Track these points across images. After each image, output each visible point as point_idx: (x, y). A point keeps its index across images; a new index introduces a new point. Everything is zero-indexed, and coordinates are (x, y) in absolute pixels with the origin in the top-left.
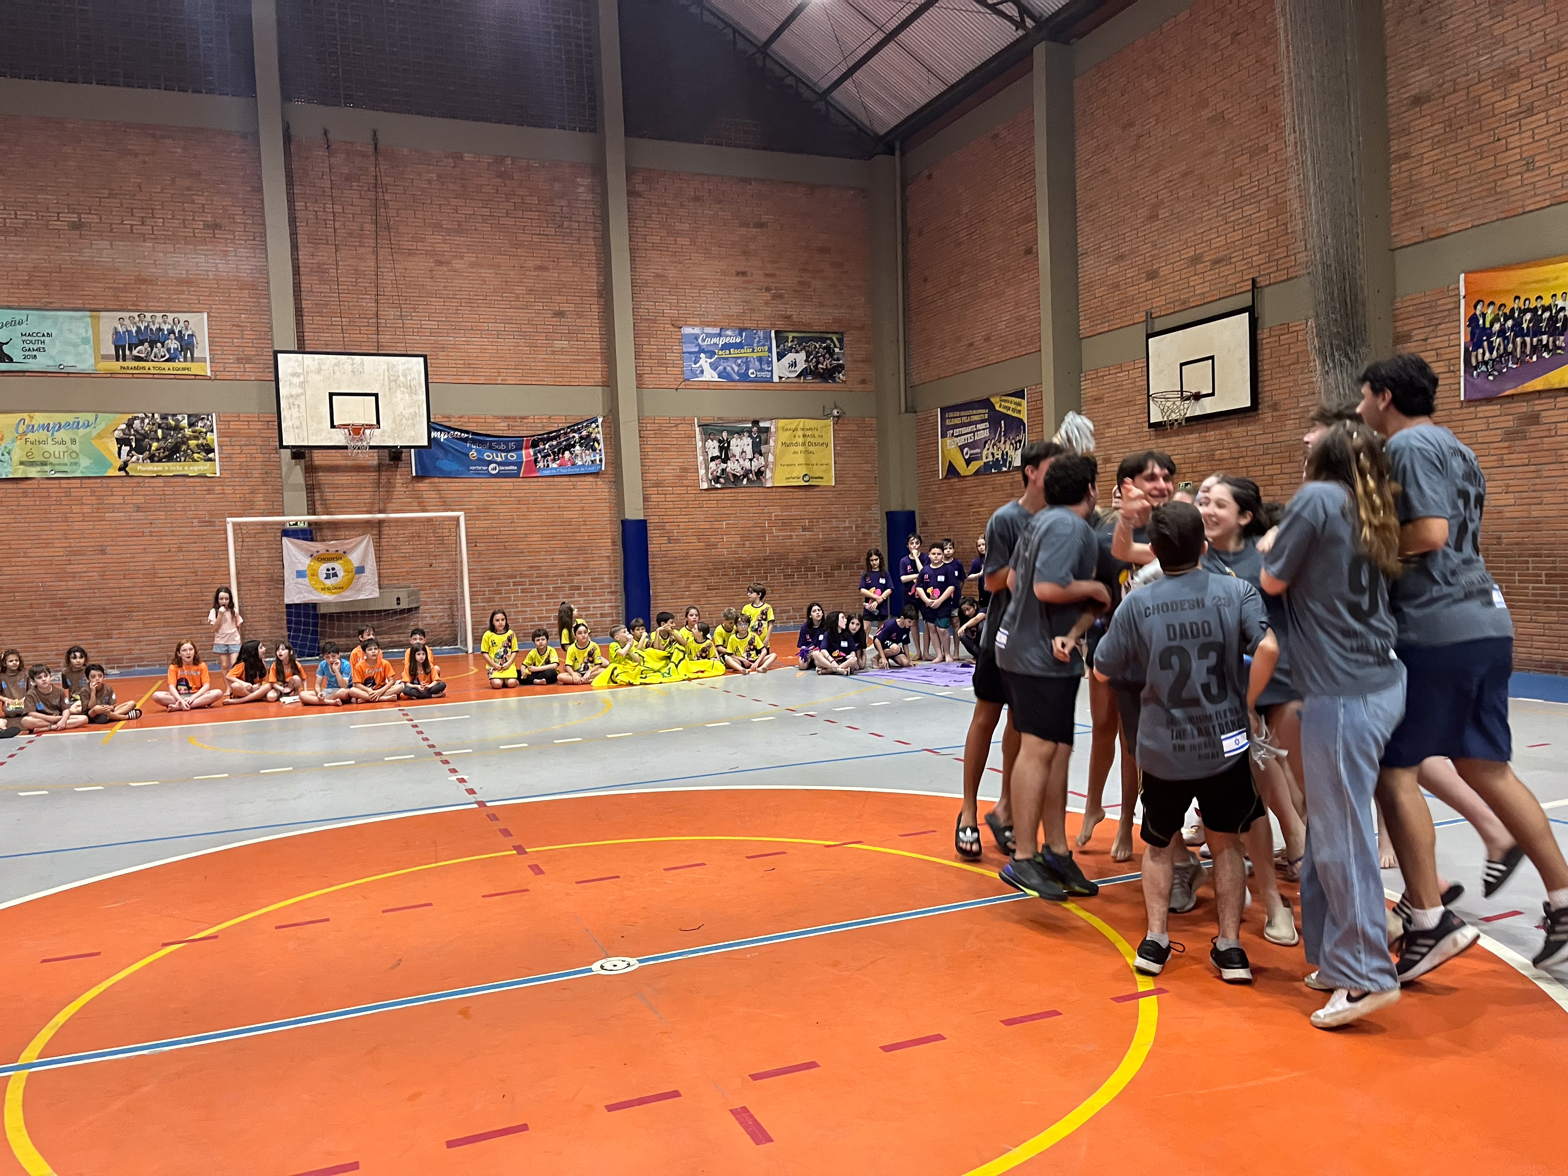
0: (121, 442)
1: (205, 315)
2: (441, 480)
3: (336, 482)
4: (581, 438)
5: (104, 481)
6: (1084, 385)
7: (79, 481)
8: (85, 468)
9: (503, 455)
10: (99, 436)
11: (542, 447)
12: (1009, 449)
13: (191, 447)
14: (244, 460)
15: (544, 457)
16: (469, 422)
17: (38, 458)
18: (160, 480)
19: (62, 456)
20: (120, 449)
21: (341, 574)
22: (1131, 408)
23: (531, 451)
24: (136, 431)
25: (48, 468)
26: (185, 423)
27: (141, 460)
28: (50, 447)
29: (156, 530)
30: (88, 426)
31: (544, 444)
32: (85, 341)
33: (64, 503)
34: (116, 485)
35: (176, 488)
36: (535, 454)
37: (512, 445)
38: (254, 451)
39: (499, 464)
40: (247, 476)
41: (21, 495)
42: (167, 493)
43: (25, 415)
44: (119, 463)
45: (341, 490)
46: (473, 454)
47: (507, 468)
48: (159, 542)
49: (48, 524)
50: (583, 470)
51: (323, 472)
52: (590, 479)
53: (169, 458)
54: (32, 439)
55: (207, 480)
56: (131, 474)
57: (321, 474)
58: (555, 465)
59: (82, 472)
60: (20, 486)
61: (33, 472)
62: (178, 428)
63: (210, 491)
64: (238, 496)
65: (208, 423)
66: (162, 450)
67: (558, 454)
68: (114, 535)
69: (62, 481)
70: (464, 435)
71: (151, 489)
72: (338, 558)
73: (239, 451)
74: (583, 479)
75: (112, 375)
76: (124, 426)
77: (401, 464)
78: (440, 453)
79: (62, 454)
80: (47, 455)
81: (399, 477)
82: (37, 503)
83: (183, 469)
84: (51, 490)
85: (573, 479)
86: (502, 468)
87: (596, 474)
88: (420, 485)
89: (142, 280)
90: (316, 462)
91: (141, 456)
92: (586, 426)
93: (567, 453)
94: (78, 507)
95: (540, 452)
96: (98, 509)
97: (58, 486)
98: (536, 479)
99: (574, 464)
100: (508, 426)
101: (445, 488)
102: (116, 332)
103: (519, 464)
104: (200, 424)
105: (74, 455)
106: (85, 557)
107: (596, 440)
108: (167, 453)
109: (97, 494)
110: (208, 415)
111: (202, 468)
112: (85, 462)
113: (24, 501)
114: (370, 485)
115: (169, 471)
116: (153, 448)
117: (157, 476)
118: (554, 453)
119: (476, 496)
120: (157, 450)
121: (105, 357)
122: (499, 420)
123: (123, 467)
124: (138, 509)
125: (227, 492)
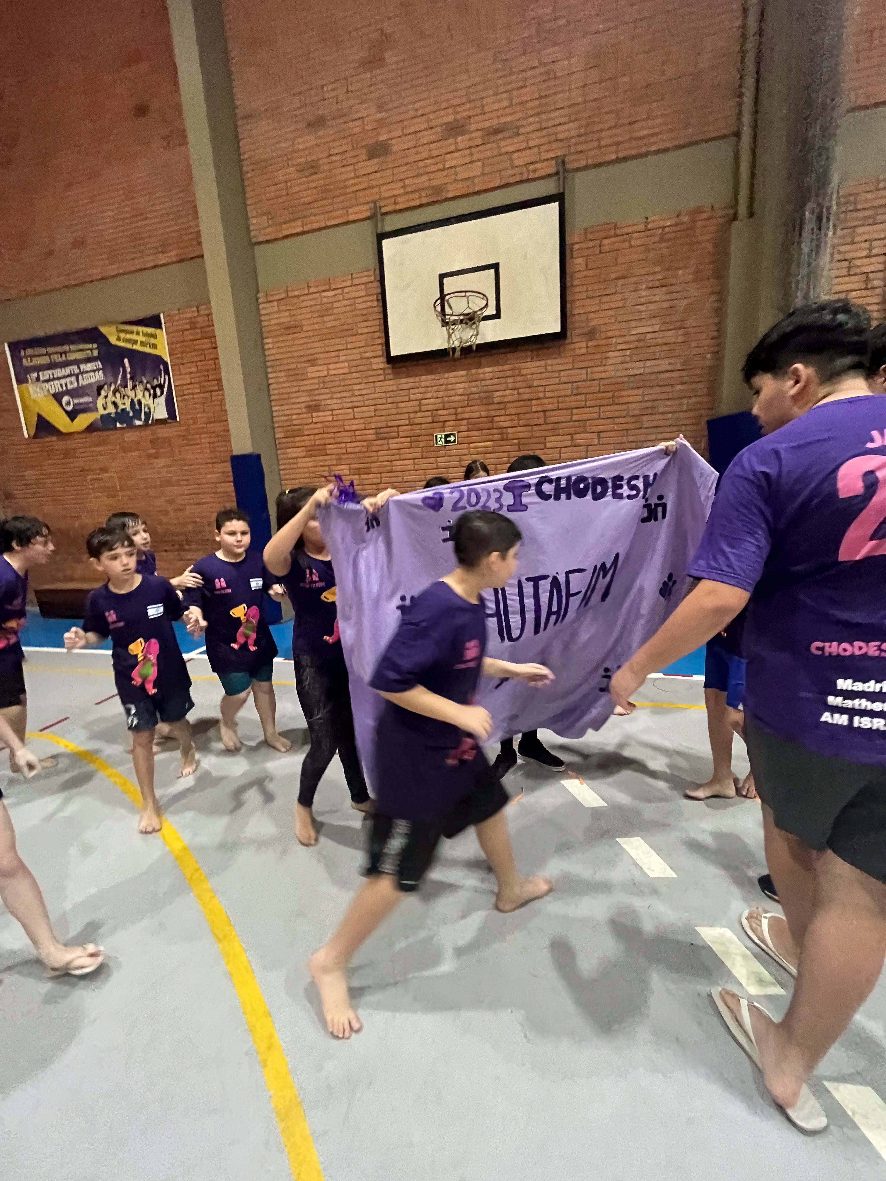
6: (265, 308)
12: (141, 395)
22: (349, 339)
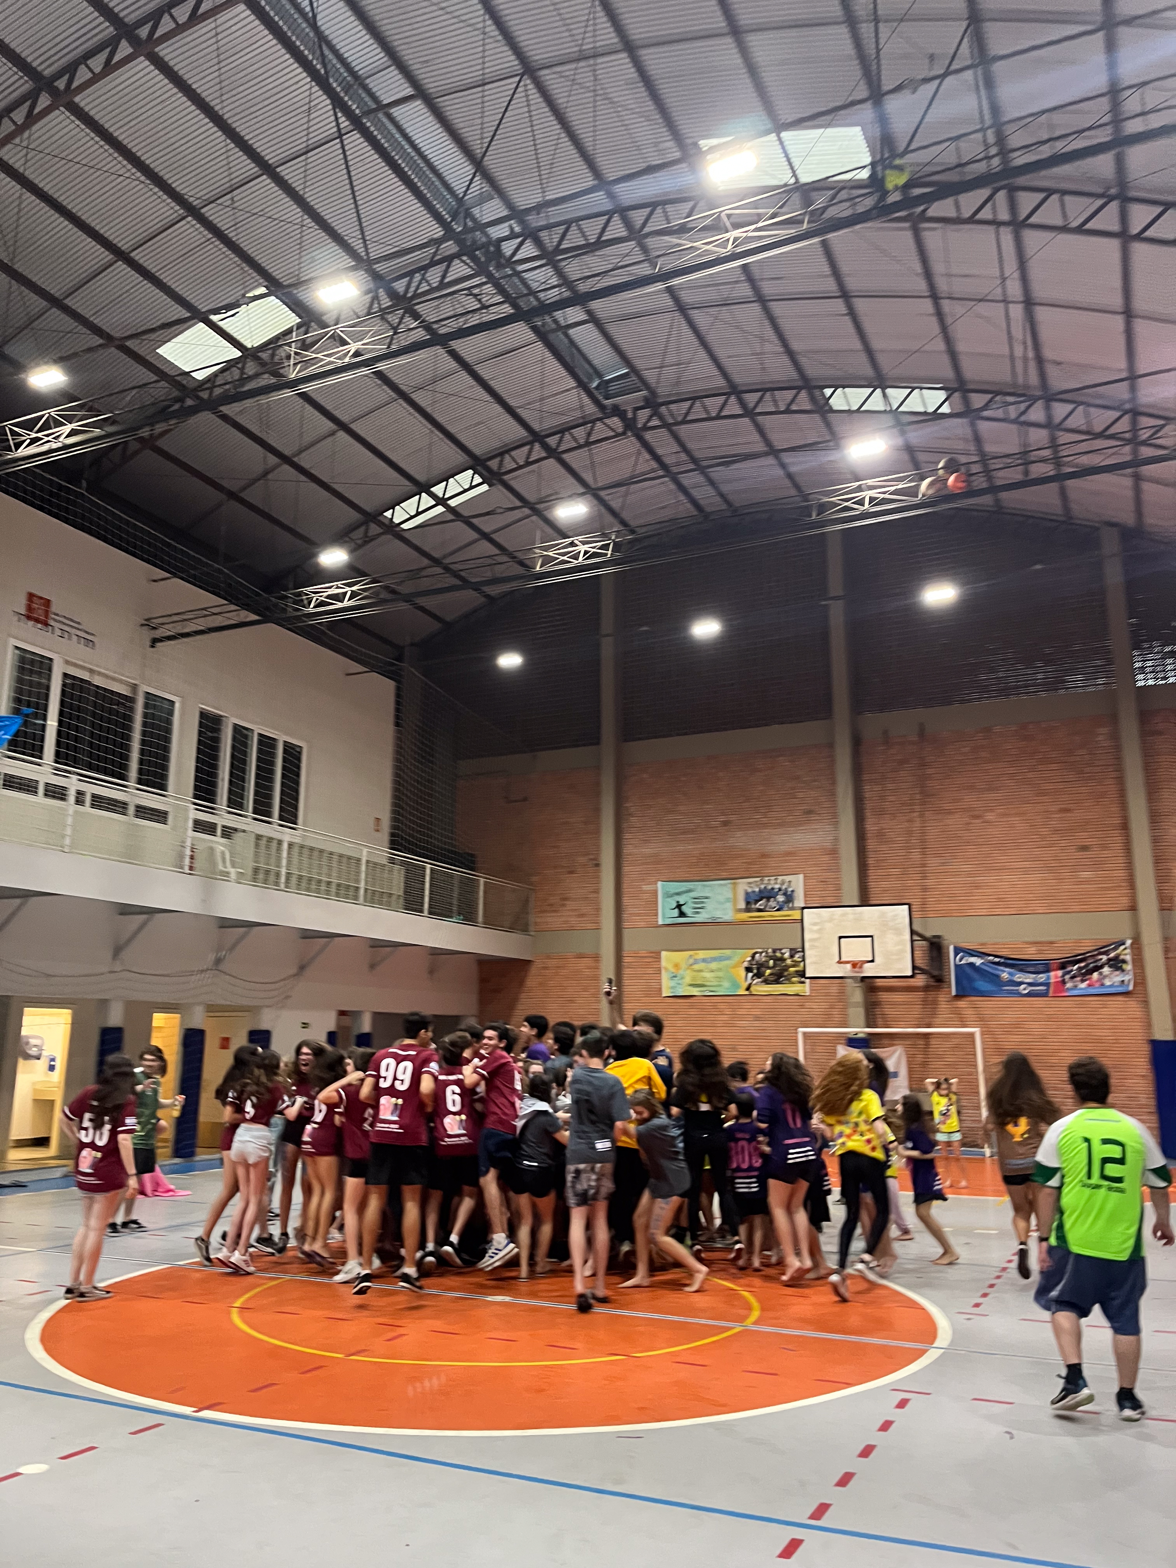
0: (748, 970)
1: (801, 876)
2: (978, 998)
3: (892, 1000)
4: (1109, 960)
5: (737, 998)
7: (721, 998)
8: (726, 989)
9: (1032, 977)
10: (735, 966)
11: (1069, 968)
13: (791, 973)
15: (1073, 978)
16: (1002, 948)
17: (699, 982)
18: (770, 997)
20: (747, 975)
23: (1060, 973)
24: (757, 962)
25: (704, 989)
26: (787, 955)
27: (759, 983)
28: (707, 974)
30: (729, 959)
31: (1073, 966)
32: (728, 900)
33: (713, 1013)
35: (781, 1004)
37: (1040, 967)
39: (1030, 984)
40: (827, 994)
42: (775, 1007)
43: (693, 953)
44: (746, 985)
45: (896, 1006)
46: (1005, 976)
47: (1037, 988)
50: (1113, 990)
51: (882, 994)
52: (1120, 998)
53: (777, 982)
54: (696, 969)
55: (800, 997)
56: (753, 993)
58: (1083, 985)
59: (724, 992)
60: (689, 1001)
61: (695, 991)
62: (783, 960)
63: (802, 1006)
64: (821, 1010)
66: (772, 976)
67: (1086, 975)
69: (713, 998)
70: (997, 960)
71: (764, 1004)
74: (1112, 999)
75: (743, 923)
76: (749, 959)
77: (943, 986)
78: (974, 975)
79: (713, 979)
80: (704, 980)
81: (941, 995)
83: (785, 990)
84: (706, 1004)
85: (1101, 999)
86: (1032, 988)
87: (1126, 994)
88: (960, 1003)
89: (764, 856)
91: (759, 980)
92: (1114, 948)
93: (1095, 974)
95: (1068, 973)
96: (732, 1018)
97: (710, 1001)
98: (1065, 999)
99: (1102, 984)
100: (1036, 952)
101: (982, 1006)
102: (747, 894)
103: (1047, 984)
104: (797, 956)
105: (720, 979)
107: (1124, 961)
108: (775, 977)
109: (732, 1007)
111: (797, 988)
113: (691, 1012)
114: (920, 1004)
115: (776, 991)
116: (767, 974)
117: (769, 995)
118: (1082, 974)
119: (1009, 1013)
120: (769, 975)
121: (740, 910)
122: (1029, 947)
123: (748, 989)
124: (757, 1018)
125: (813, 1007)
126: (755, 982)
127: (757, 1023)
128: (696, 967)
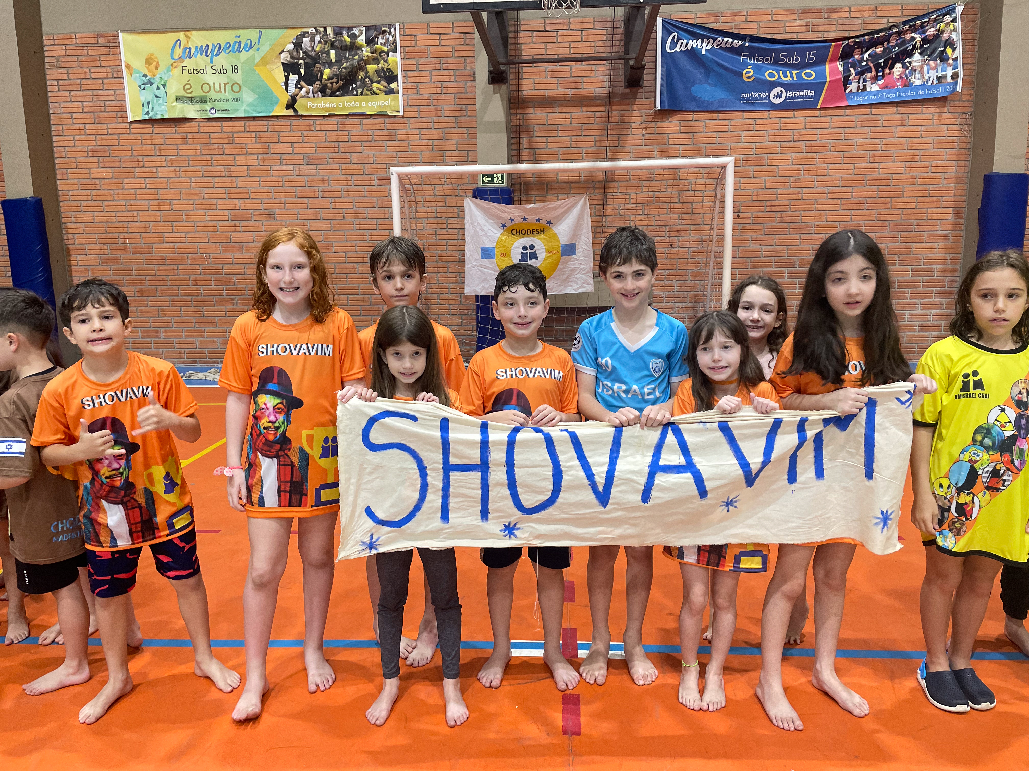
0: (289, 68)
2: (697, 116)
3: (550, 122)
4: (925, 40)
5: (271, 123)
7: (242, 123)
8: (250, 105)
9: (794, 72)
10: (264, 62)
11: (857, 57)
13: (370, 74)
14: (434, 91)
15: (860, 74)
16: (747, 21)
17: (197, 93)
18: (333, 121)
19: (223, 90)
20: (287, 78)
21: (542, 254)
23: (840, 66)
24: (305, 53)
25: (208, 106)
27: (311, 94)
28: (210, 78)
29: (330, 189)
30: (251, 47)
31: (862, 53)
33: (227, 152)
34: (283, 128)
35: (353, 133)
36: (846, 70)
37: (811, 55)
38: (447, 78)
39: (788, 87)
40: (437, 114)
41: (180, 141)
42: (341, 139)
43: (181, 35)
44: (285, 98)
45: (555, 133)
46: (749, 73)
47: (798, 94)
48: (332, 206)
49: (210, 179)
50: (921, 94)
51: (534, 107)
52: (931, 109)
54: (189, 68)
55: (388, 120)
56: (300, 113)
57: (530, 110)
58: (875, 88)
59: (245, 111)
60: (180, 129)
61: (191, 111)
63: (391, 136)
64: (425, 142)
65: (391, 38)
66: (335, 80)
67: (884, 68)
68: (282, 195)
69: (225, 124)
70: (737, 43)
71: (323, 133)
72: (541, 231)
73: (427, 79)
74: (920, 109)
76: (291, 47)
77: (641, 92)
78: (699, 74)
79: (222, 86)
80: (206, 88)
81: (636, 113)
82: (198, 152)
83: (360, 106)
84: (212, 135)
85: (902, 110)
86: (791, 94)
87: (941, 101)
88: (666, 124)
90: (525, 93)
91: (311, 88)
92: (935, 20)
93: (898, 66)
94: (243, 157)
95: (854, 66)
96: (264, 160)
97: (219, 129)
98: (842, 112)
99: (907, 85)
100: (807, 25)
101: (701, 129)
103: (817, 86)
104: (380, 41)
105: (236, 88)
106: (251, 223)
107: (950, 43)
108: (341, 83)
109: (263, 140)
110: (390, 26)
111: (382, 103)
112: (248, 97)
113: (185, 150)
114: (597, 126)
115: (344, 108)
116: (325, 77)
117: (329, 116)
118: (877, 66)
119: (745, 140)
120: (330, 78)
122: (794, 17)
123: (291, 105)
124: (309, 160)
125: (411, 137)
126: (303, 91)
127: (310, 169)
128: (188, 63)
